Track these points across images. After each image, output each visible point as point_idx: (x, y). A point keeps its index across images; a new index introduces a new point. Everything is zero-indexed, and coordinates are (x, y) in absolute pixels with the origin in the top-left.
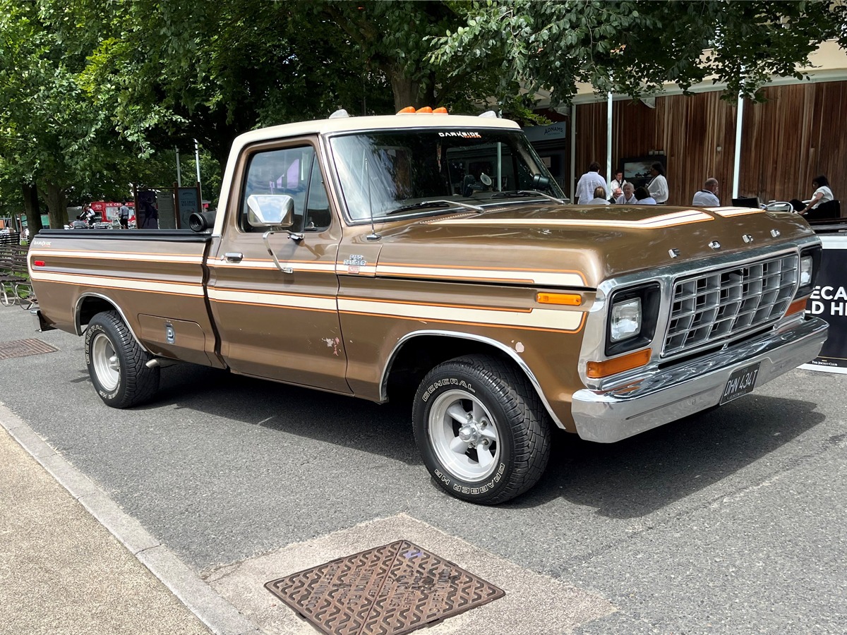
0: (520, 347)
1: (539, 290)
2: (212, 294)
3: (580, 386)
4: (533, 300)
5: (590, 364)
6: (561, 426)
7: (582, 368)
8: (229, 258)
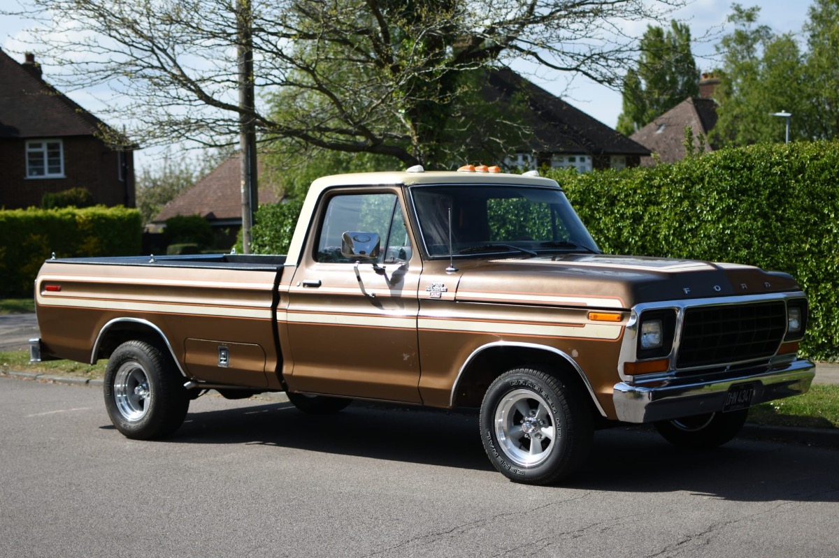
0: (575, 353)
1: (590, 310)
2: (281, 316)
3: (619, 380)
4: (586, 317)
5: (626, 364)
6: (603, 414)
7: (620, 368)
8: (304, 284)
